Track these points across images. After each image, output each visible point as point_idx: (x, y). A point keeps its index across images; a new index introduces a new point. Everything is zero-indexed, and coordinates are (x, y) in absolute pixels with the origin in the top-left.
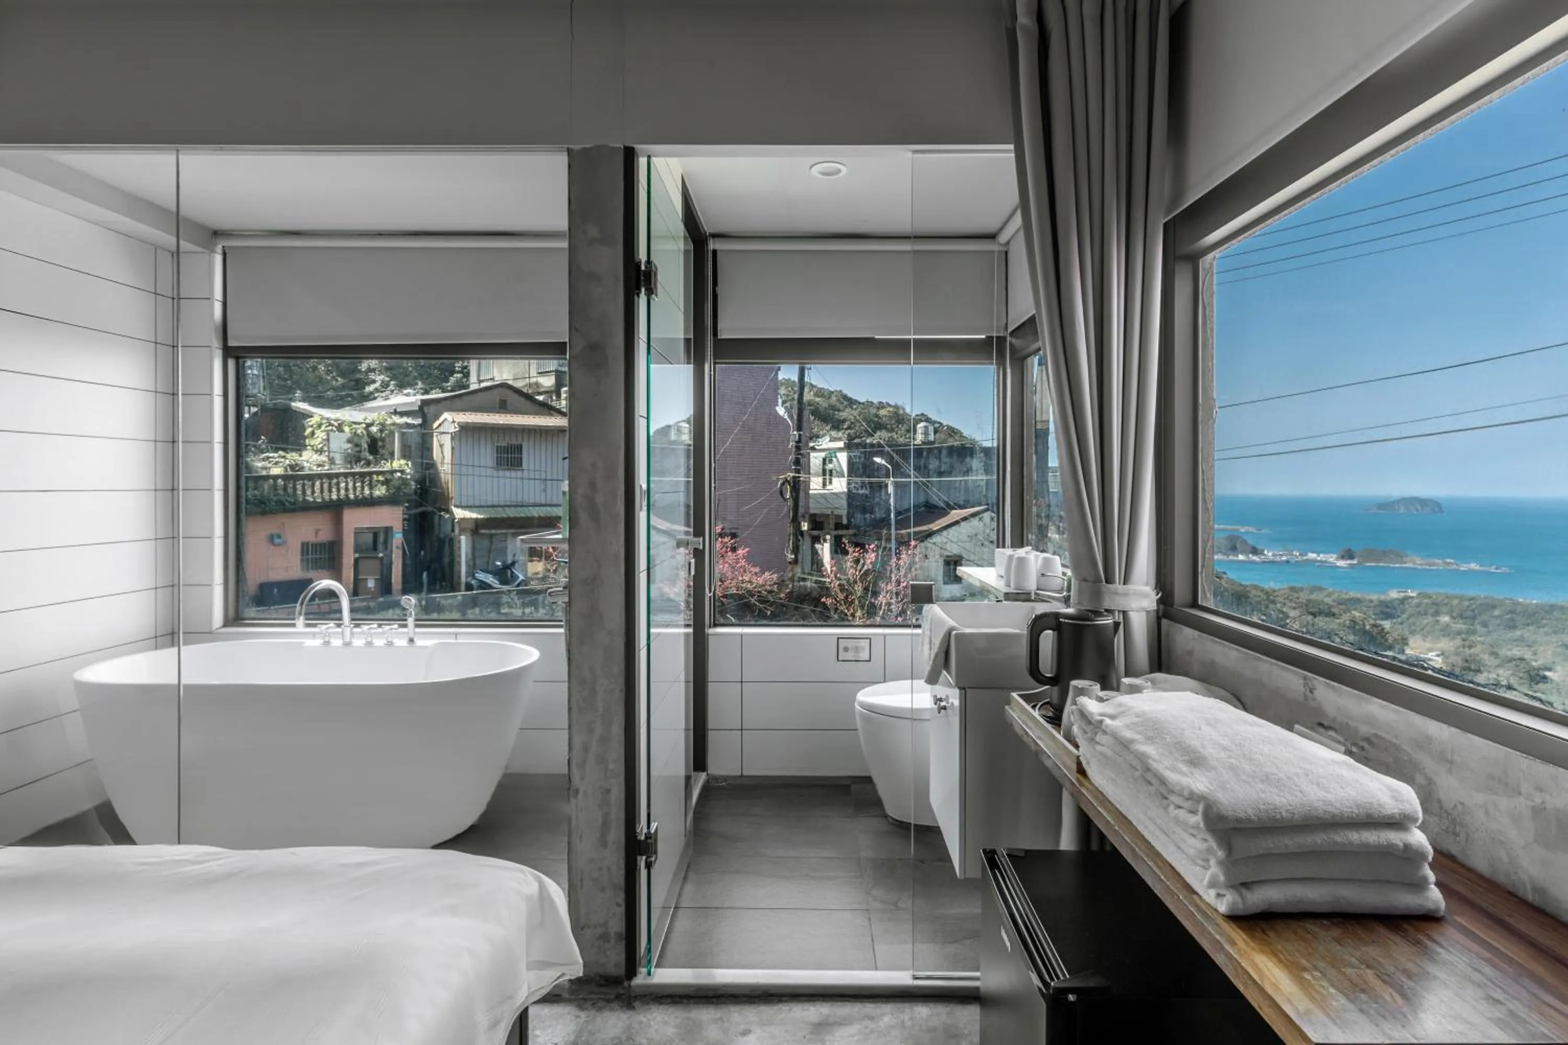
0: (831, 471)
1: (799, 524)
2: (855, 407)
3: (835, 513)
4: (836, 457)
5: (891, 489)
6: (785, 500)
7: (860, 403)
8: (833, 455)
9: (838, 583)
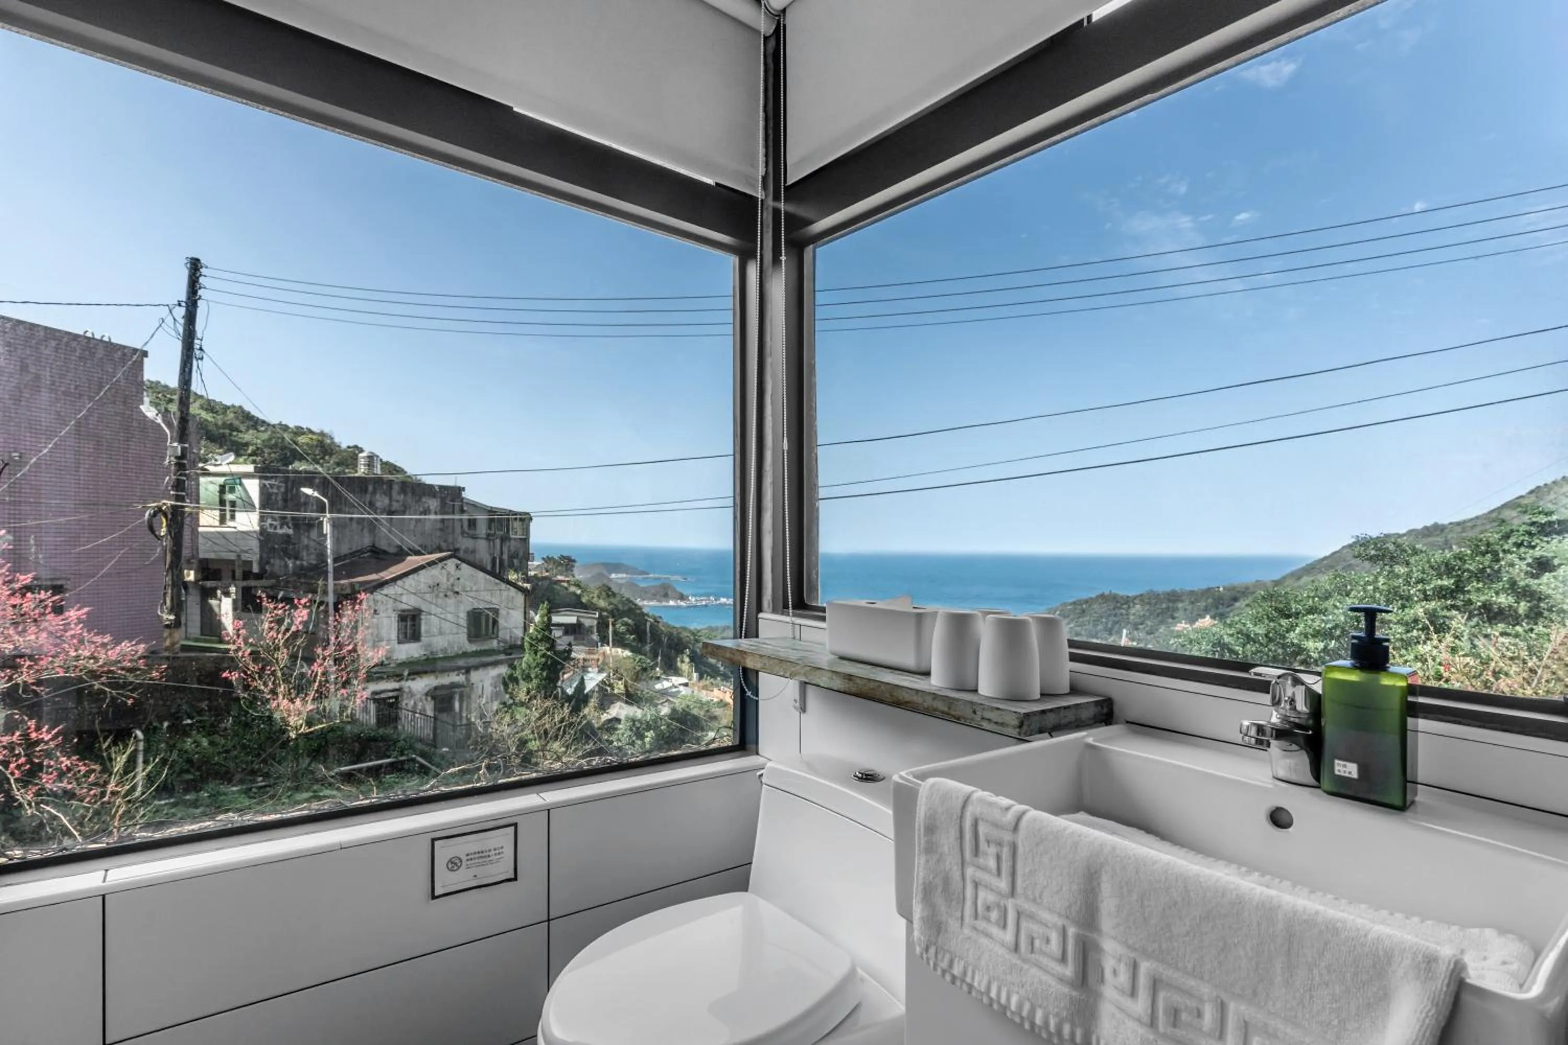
0: (233, 504)
1: (181, 571)
2: (263, 429)
3: (243, 558)
4: (241, 484)
5: (327, 528)
6: (158, 538)
7: (269, 425)
8: (238, 481)
9: (249, 651)
